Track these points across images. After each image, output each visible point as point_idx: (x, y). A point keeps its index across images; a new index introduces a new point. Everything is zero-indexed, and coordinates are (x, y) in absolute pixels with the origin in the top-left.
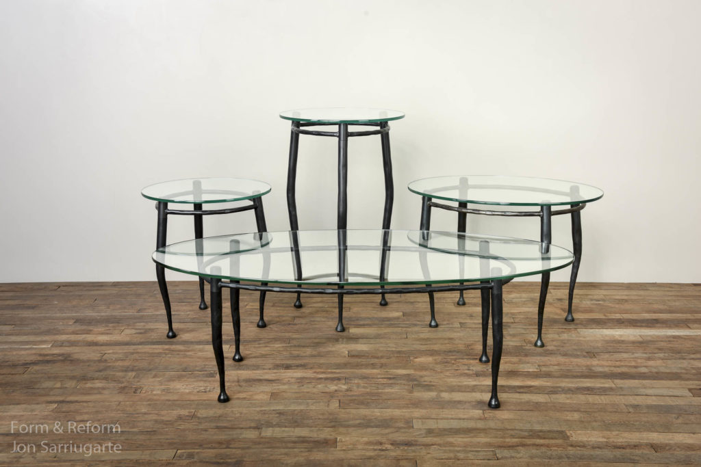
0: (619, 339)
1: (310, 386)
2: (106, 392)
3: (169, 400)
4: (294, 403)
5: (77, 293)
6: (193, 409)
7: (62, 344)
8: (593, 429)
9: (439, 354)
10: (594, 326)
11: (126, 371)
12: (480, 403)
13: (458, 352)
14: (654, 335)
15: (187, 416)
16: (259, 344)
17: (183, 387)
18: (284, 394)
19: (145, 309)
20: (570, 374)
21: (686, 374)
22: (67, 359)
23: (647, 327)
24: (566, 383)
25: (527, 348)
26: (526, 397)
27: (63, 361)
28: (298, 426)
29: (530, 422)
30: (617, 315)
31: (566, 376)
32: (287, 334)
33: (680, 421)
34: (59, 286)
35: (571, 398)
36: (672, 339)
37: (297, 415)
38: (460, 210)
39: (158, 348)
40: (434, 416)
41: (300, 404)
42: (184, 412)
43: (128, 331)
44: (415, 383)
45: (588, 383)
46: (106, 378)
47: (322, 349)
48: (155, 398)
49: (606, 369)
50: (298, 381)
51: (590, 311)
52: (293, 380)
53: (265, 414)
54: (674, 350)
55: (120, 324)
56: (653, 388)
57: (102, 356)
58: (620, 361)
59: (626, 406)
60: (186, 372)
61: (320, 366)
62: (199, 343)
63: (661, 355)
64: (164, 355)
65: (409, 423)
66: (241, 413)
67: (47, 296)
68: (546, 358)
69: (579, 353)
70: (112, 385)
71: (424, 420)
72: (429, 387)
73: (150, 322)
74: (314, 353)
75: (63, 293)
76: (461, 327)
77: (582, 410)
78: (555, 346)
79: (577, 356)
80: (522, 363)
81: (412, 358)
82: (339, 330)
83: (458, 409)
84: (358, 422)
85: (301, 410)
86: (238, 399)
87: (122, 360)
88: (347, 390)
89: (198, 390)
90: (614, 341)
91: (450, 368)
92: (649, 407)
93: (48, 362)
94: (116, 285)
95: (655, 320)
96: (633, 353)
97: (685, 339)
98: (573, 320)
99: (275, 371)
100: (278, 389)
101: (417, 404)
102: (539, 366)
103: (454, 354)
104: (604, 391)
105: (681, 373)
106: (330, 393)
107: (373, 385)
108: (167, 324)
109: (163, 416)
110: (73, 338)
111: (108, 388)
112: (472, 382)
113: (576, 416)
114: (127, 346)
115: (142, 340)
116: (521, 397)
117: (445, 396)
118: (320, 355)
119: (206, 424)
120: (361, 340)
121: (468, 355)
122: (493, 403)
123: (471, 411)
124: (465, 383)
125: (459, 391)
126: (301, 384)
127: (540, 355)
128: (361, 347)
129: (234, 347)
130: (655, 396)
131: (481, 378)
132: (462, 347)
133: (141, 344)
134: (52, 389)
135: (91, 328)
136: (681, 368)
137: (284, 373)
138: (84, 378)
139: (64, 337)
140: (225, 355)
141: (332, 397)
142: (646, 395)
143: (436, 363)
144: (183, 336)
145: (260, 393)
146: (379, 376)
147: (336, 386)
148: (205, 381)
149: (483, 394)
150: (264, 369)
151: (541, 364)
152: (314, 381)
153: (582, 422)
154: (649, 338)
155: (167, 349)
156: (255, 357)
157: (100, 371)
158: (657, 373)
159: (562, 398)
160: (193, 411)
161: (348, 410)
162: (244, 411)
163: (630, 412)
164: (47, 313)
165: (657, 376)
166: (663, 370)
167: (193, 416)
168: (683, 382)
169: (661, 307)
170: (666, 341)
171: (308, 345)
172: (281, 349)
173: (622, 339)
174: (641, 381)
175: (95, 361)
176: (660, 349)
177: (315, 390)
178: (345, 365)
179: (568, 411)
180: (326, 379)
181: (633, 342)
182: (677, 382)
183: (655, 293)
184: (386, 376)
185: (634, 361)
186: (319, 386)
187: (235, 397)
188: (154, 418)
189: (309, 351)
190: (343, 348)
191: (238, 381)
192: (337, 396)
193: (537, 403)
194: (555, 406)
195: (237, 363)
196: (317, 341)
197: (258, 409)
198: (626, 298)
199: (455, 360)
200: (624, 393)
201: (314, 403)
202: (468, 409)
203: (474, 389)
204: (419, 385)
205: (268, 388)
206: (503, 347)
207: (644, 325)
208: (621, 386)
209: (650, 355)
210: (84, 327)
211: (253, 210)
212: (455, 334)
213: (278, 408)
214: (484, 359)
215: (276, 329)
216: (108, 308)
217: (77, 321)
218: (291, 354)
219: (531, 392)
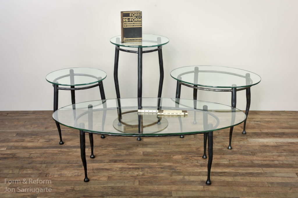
0: (266, 144)
1: (126, 172)
2: (33, 176)
3: (62, 181)
4: (118, 182)
5: (16, 118)
6: (73, 185)
7: (10, 148)
8: (253, 196)
9: (184, 154)
10: (255, 137)
11: (41, 164)
12: (202, 182)
13: (193, 152)
14: (282, 142)
15: (70, 190)
16: (102, 148)
17: (68, 173)
18: (113, 177)
19: (49, 127)
20: (243, 165)
21: (296, 164)
22: (14, 157)
23: (279, 137)
24: (241, 170)
25: (224, 150)
26: (223, 178)
27: (12, 158)
28: (120, 195)
29: (224, 193)
30: (266, 130)
31: (241, 166)
32: (115, 142)
33: (291, 191)
34: (8, 113)
35: (243, 179)
36: (290, 144)
37: (120, 189)
38: (194, 87)
39: (56, 150)
40: (182, 189)
41: (121, 183)
42: (69, 187)
43: (41, 140)
44: (173, 170)
45: (251, 170)
46: (32, 168)
47: (131, 151)
48: (55, 179)
49: (260, 162)
50: (120, 169)
51: (253, 128)
52: (118, 169)
53: (105, 188)
54: (291, 150)
55: (38, 136)
56: (280, 173)
57: (30, 155)
58: (266, 157)
59: (268, 183)
60: (69, 164)
61: (130, 161)
62: (75, 147)
63: (285, 154)
64: (59, 155)
65: (170, 193)
66: (95, 188)
67: (3, 119)
68: (233, 156)
69: (247, 153)
70: (35, 172)
71: (177, 192)
72: (179, 173)
73: (52, 135)
74: (127, 153)
75: (10, 118)
76: (195, 137)
77: (248, 185)
78: (237, 149)
79: (247, 155)
80: (222, 159)
81: (172, 156)
82: (138, 140)
83: (193, 185)
84: (147, 193)
85: (122, 186)
86: (93, 180)
87: (39, 157)
88: (143, 175)
89: (75, 175)
90: (264, 145)
91: (189, 162)
92: (278, 183)
93: (5, 158)
94: (35, 112)
95: (283, 133)
96: (272, 153)
97: (296, 144)
98: (246, 133)
99: (110, 164)
100: (111, 174)
101: (174, 183)
102: (229, 160)
103: (191, 153)
104: (258, 175)
105: (293, 164)
106: (134, 176)
107: (154, 172)
108: (59, 136)
109: (59, 190)
110: (16, 144)
111: (34, 174)
112: (198, 170)
113: (245, 189)
114: (41, 149)
115: (48, 146)
116: (221, 178)
117: (187, 178)
118: (130, 155)
119: (79, 194)
120: (148, 145)
121: (197, 154)
122: (208, 182)
123: (198, 186)
124: (196, 171)
125: (193, 175)
126: (121, 171)
127: (230, 154)
128: (149, 150)
129: (90, 149)
130: (281, 177)
131: (203, 168)
132: (194, 149)
133: (48, 148)
134: (8, 174)
135: (24, 138)
136: (293, 161)
137: (114, 165)
138: (22, 168)
139: (12, 144)
140: (86, 154)
141: (136, 179)
142: (277, 177)
143: (183, 159)
144: (67, 143)
145: (103, 176)
146: (157, 167)
147: (137, 172)
148: (78, 170)
149: (204, 176)
150: (104, 163)
151: (230, 159)
152: (127, 169)
153: (248, 192)
154: (280, 144)
155: (59, 151)
156: (100, 156)
157: (29, 164)
158: (282, 164)
159: (239, 179)
160: (73, 187)
161: (143, 186)
162: (96, 187)
163: (269, 187)
164: (3, 130)
165: (282, 166)
166: (285, 162)
167: (73, 190)
168: (294, 169)
169: (287, 125)
170: (287, 146)
171: (124, 148)
172: (112, 151)
173: (268, 144)
174: (275, 169)
175: (27, 158)
176: (284, 150)
177: (128, 175)
178: (142, 160)
179: (241, 186)
180: (133, 168)
181: (273, 146)
182: (291, 169)
183: (284, 117)
184: (160, 167)
185: (273, 157)
186: (130, 172)
187: (92, 179)
188: (56, 191)
189: (125, 152)
190: (141, 150)
191: (93, 170)
192: (138, 178)
193: (228, 182)
194: (236, 184)
195: (92, 159)
196: (128, 146)
197: (102, 186)
198: (270, 120)
199: (191, 157)
200: (267, 175)
201: (128, 182)
202: (197, 185)
203: (199, 174)
204: (175, 172)
205: (106, 174)
206: (213, 149)
207: (278, 136)
208: (266, 172)
209: (280, 154)
210: (21, 138)
211: (98, 86)
212: (192, 142)
213: (111, 186)
214: (204, 157)
215: (109, 139)
216: (31, 126)
217: (18, 134)
218: (117, 153)
219: (226, 176)
